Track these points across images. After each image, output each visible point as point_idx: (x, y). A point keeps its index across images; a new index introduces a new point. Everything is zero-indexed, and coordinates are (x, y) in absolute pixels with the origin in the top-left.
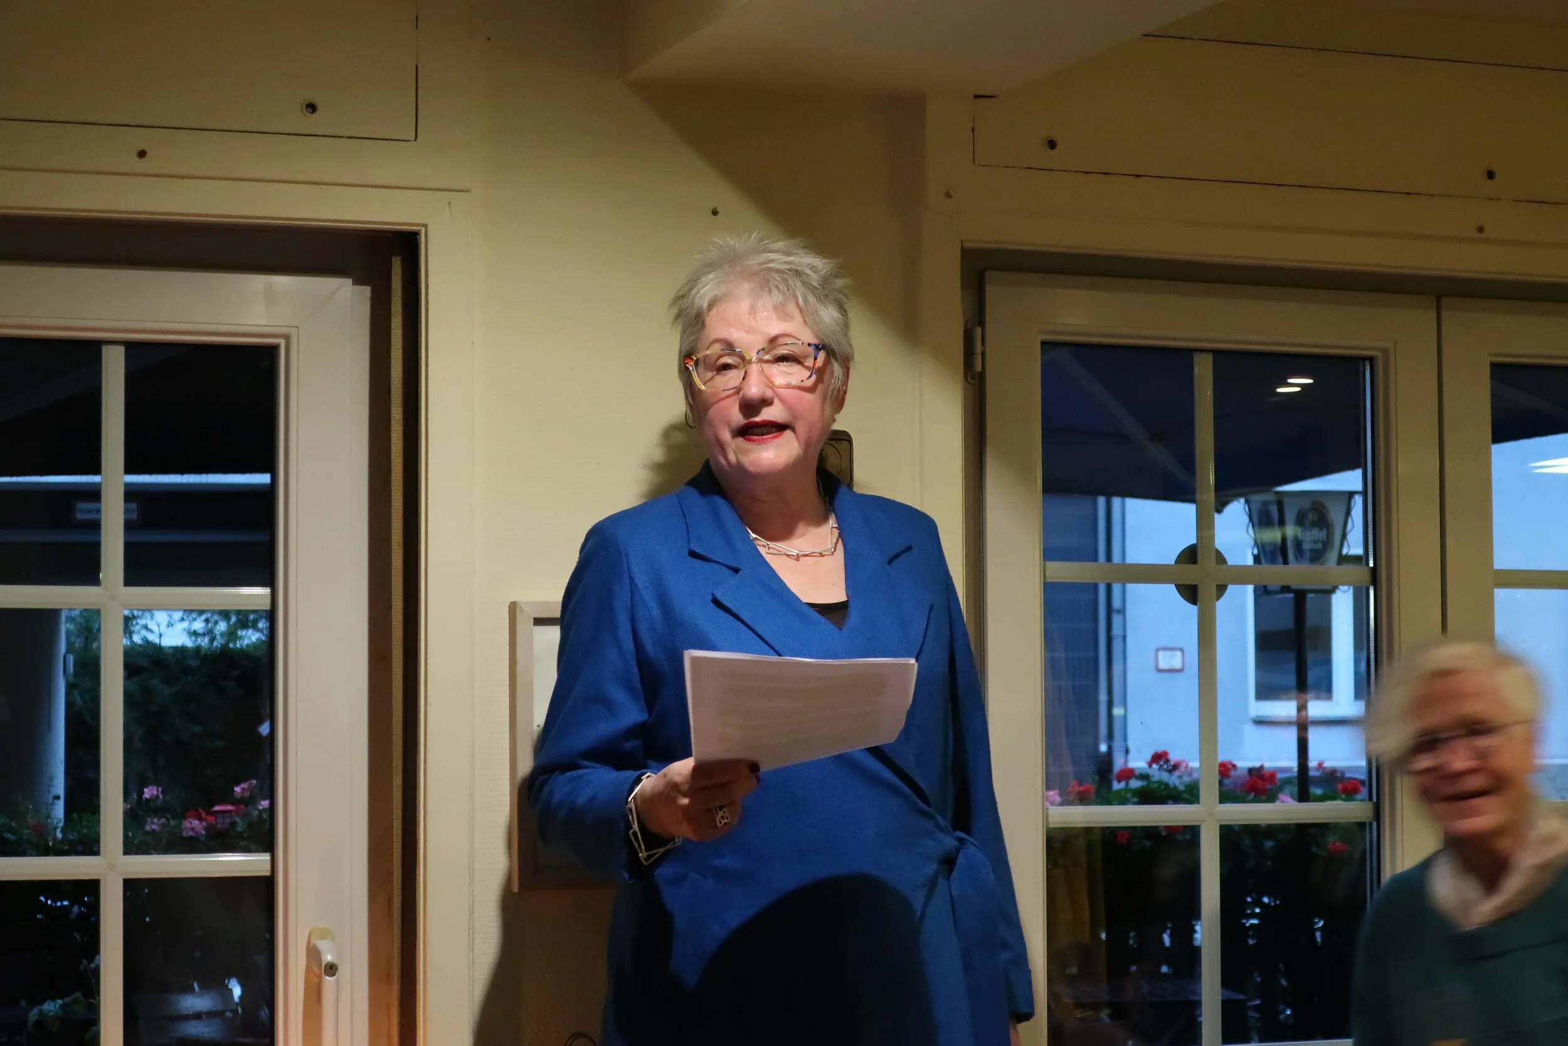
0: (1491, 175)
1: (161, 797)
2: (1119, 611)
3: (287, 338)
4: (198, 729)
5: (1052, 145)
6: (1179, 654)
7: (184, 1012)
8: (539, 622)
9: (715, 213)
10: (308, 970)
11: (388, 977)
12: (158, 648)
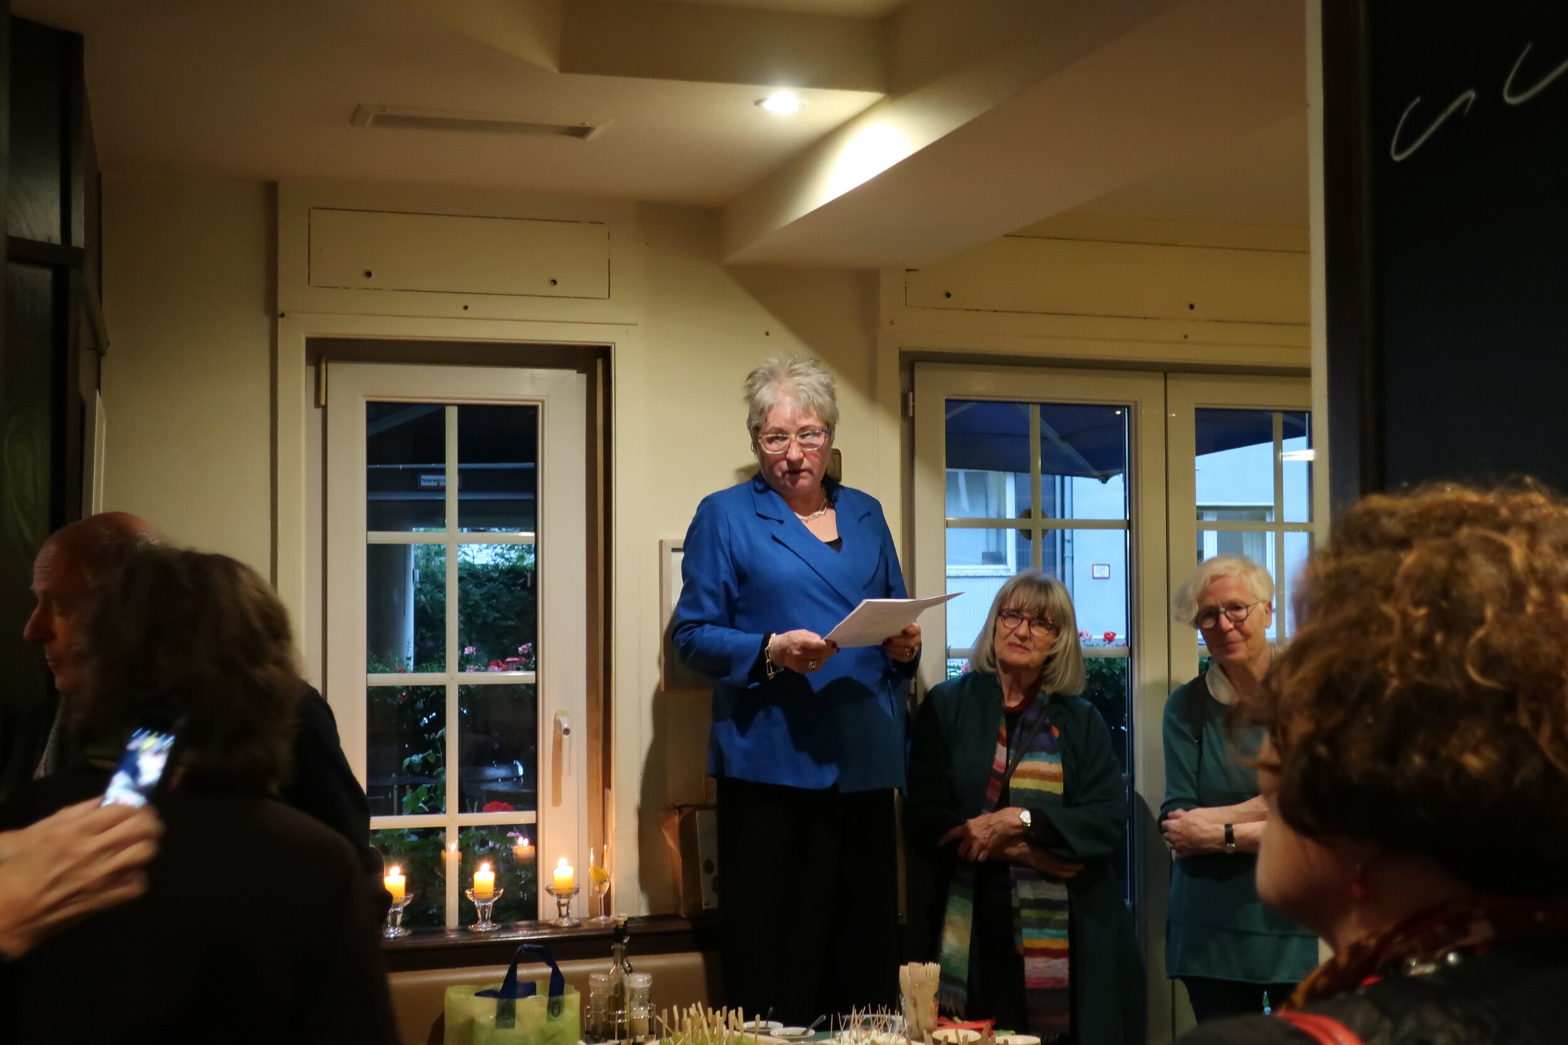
0: (1192, 307)
1: (475, 653)
2: (1069, 541)
3: (543, 402)
4: (498, 615)
5: (948, 295)
6: (1107, 567)
7: (489, 778)
8: (674, 550)
9: (767, 334)
10: (555, 731)
11: (597, 736)
12: (473, 566)
